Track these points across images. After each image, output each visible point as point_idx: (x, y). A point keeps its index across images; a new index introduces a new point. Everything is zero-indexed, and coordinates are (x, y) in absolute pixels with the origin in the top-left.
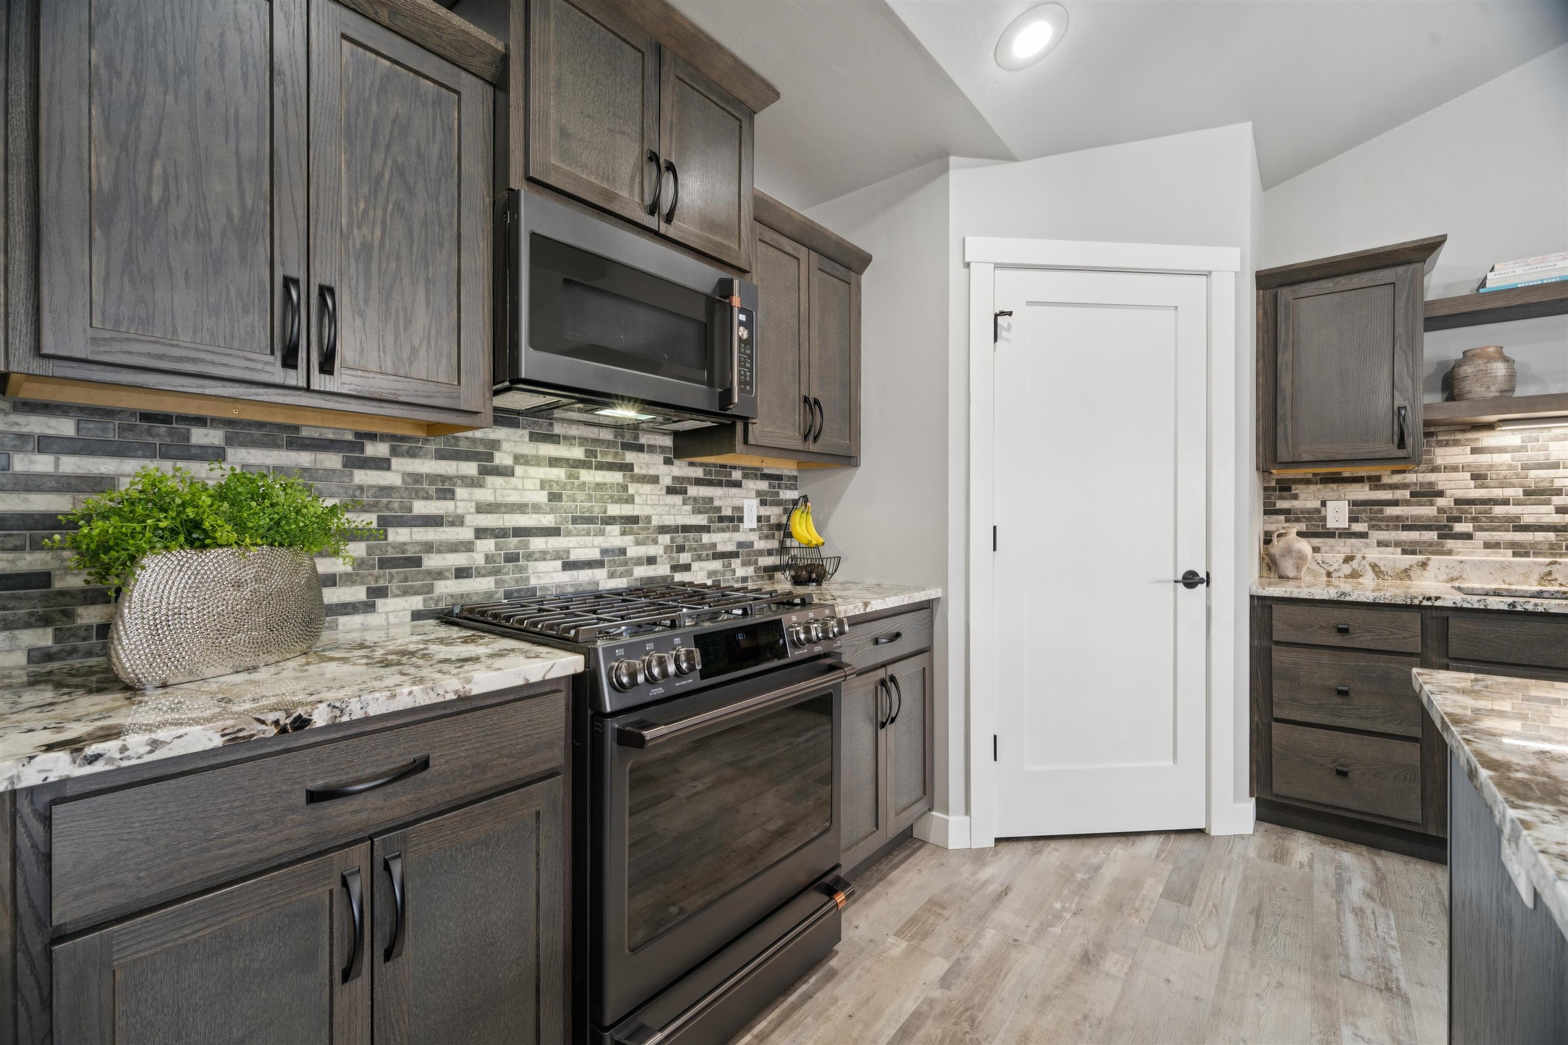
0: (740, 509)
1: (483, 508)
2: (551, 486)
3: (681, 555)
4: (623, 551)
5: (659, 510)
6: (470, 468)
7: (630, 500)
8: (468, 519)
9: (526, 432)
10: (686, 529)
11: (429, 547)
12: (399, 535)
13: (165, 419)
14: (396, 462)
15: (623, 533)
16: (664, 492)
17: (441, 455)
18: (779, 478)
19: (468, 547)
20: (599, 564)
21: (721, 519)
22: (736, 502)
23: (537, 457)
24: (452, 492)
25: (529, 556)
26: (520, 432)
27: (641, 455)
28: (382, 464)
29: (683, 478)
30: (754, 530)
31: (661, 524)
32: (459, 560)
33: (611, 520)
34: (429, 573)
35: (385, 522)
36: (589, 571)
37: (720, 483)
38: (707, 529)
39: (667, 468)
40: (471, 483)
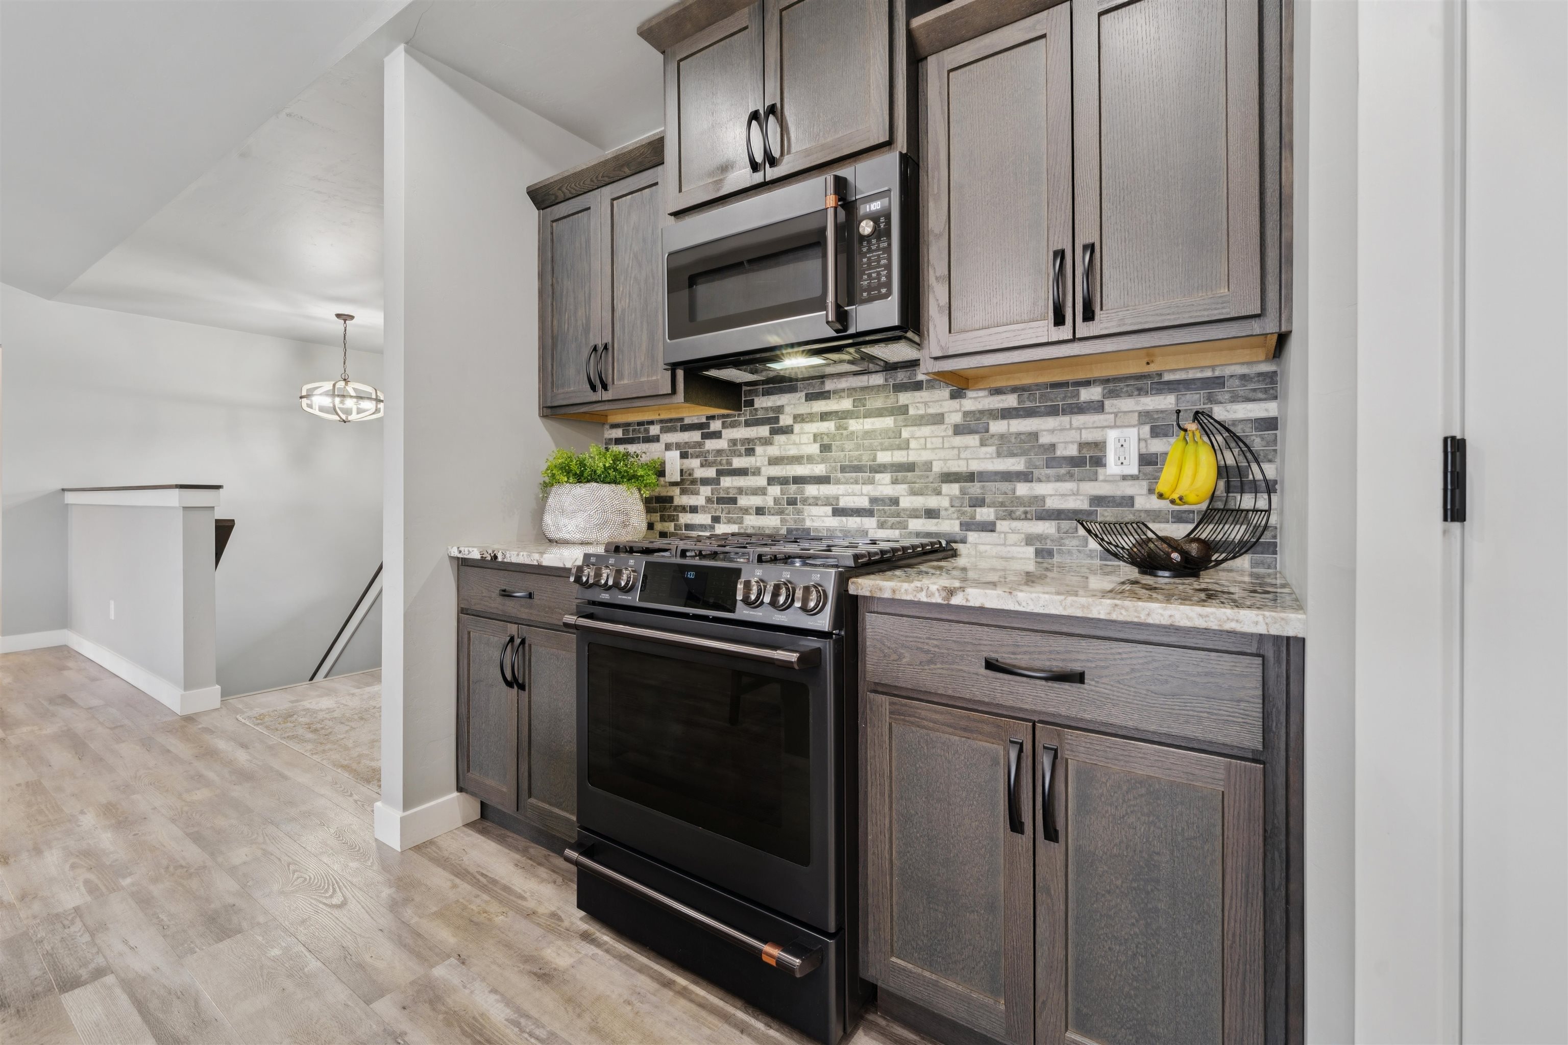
0: (1100, 446)
1: (774, 461)
2: (822, 438)
3: (978, 510)
4: (895, 501)
5: (942, 454)
6: (764, 431)
7: (905, 446)
8: (763, 470)
10: (987, 476)
11: (741, 491)
12: (727, 482)
14: (724, 432)
15: (895, 482)
16: (950, 432)
17: (748, 424)
18: (1218, 382)
20: (869, 513)
21: (1053, 461)
22: (1089, 436)
23: (811, 414)
24: (753, 450)
25: (805, 501)
27: (917, 394)
28: (718, 435)
29: (981, 412)
30: (1133, 478)
31: (945, 470)
33: (881, 468)
34: (741, 509)
35: (720, 473)
36: (858, 519)
37: (1053, 412)
38: (1025, 477)
39: (955, 404)
40: (767, 442)
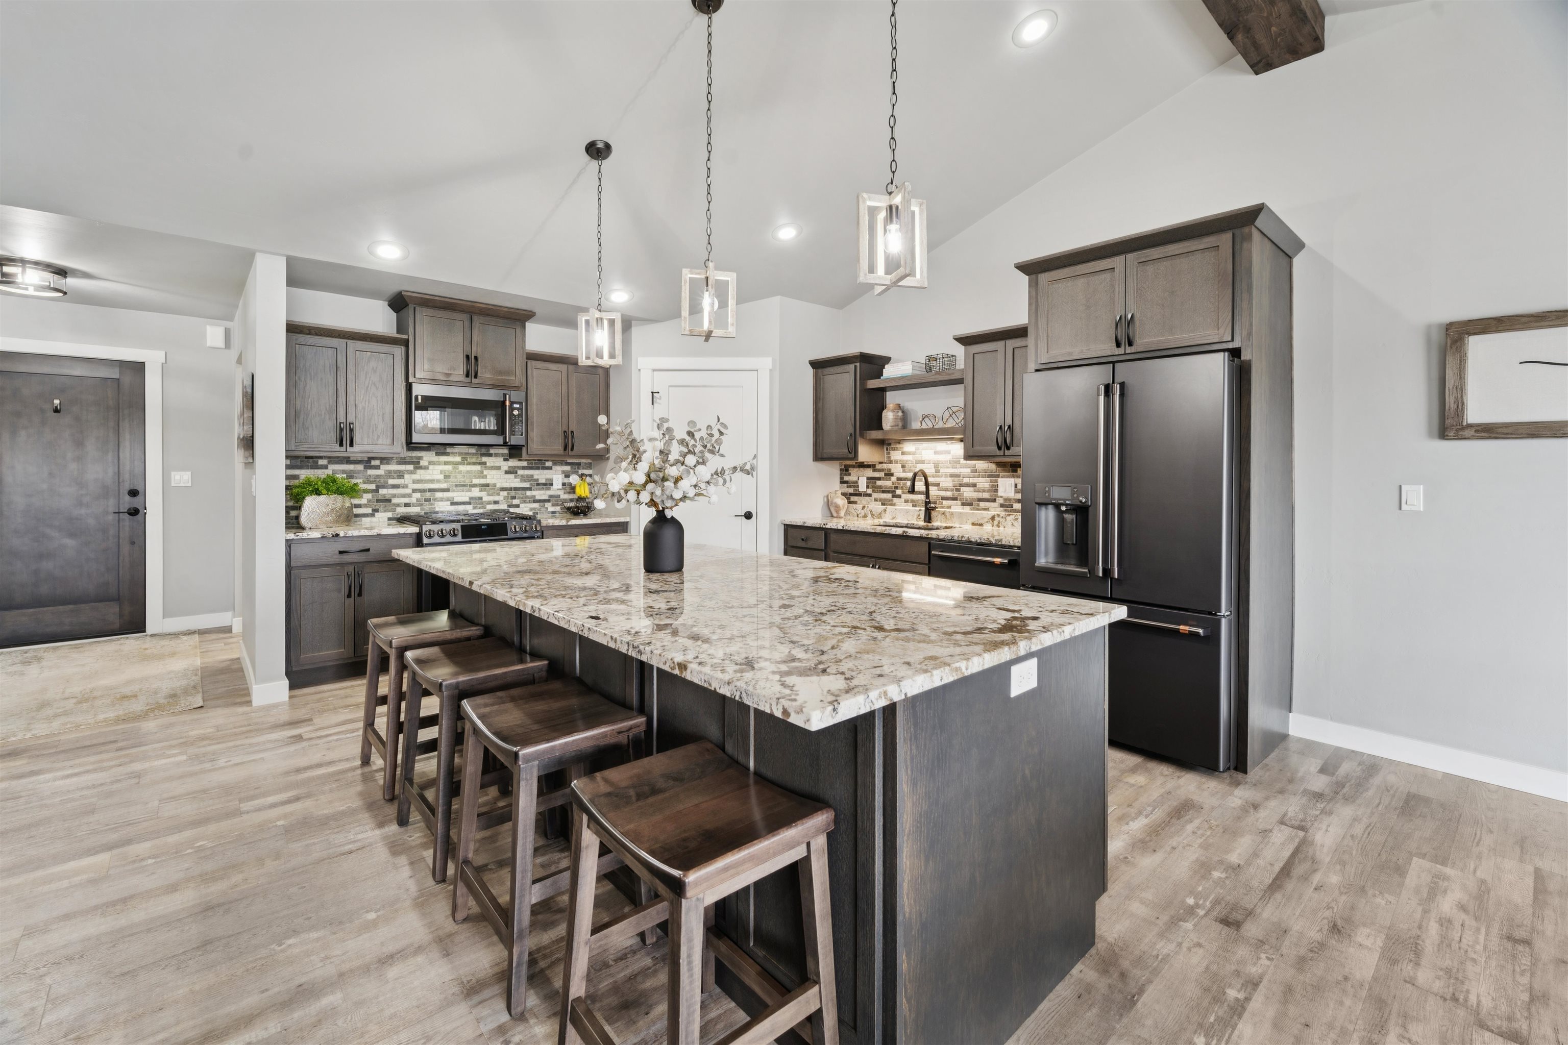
0: (551, 480)
1: (414, 482)
2: (445, 473)
3: (514, 501)
4: (481, 498)
5: (501, 481)
6: (410, 467)
7: (485, 477)
8: (410, 486)
9: (434, 453)
10: (516, 489)
11: (394, 496)
12: (382, 491)
13: (312, 458)
14: (382, 466)
15: (481, 491)
16: (503, 473)
17: (400, 463)
18: (578, 464)
19: (409, 496)
20: (469, 503)
21: (538, 484)
22: (548, 477)
23: (438, 462)
24: (403, 476)
25: (435, 500)
26: (431, 453)
27: (491, 458)
28: (377, 467)
29: (515, 467)
30: (560, 489)
31: (502, 487)
32: (406, 500)
33: (475, 486)
34: (394, 504)
35: (378, 487)
36: (464, 506)
37: (538, 468)
38: (530, 489)
39: (505, 463)
40: (411, 472)
